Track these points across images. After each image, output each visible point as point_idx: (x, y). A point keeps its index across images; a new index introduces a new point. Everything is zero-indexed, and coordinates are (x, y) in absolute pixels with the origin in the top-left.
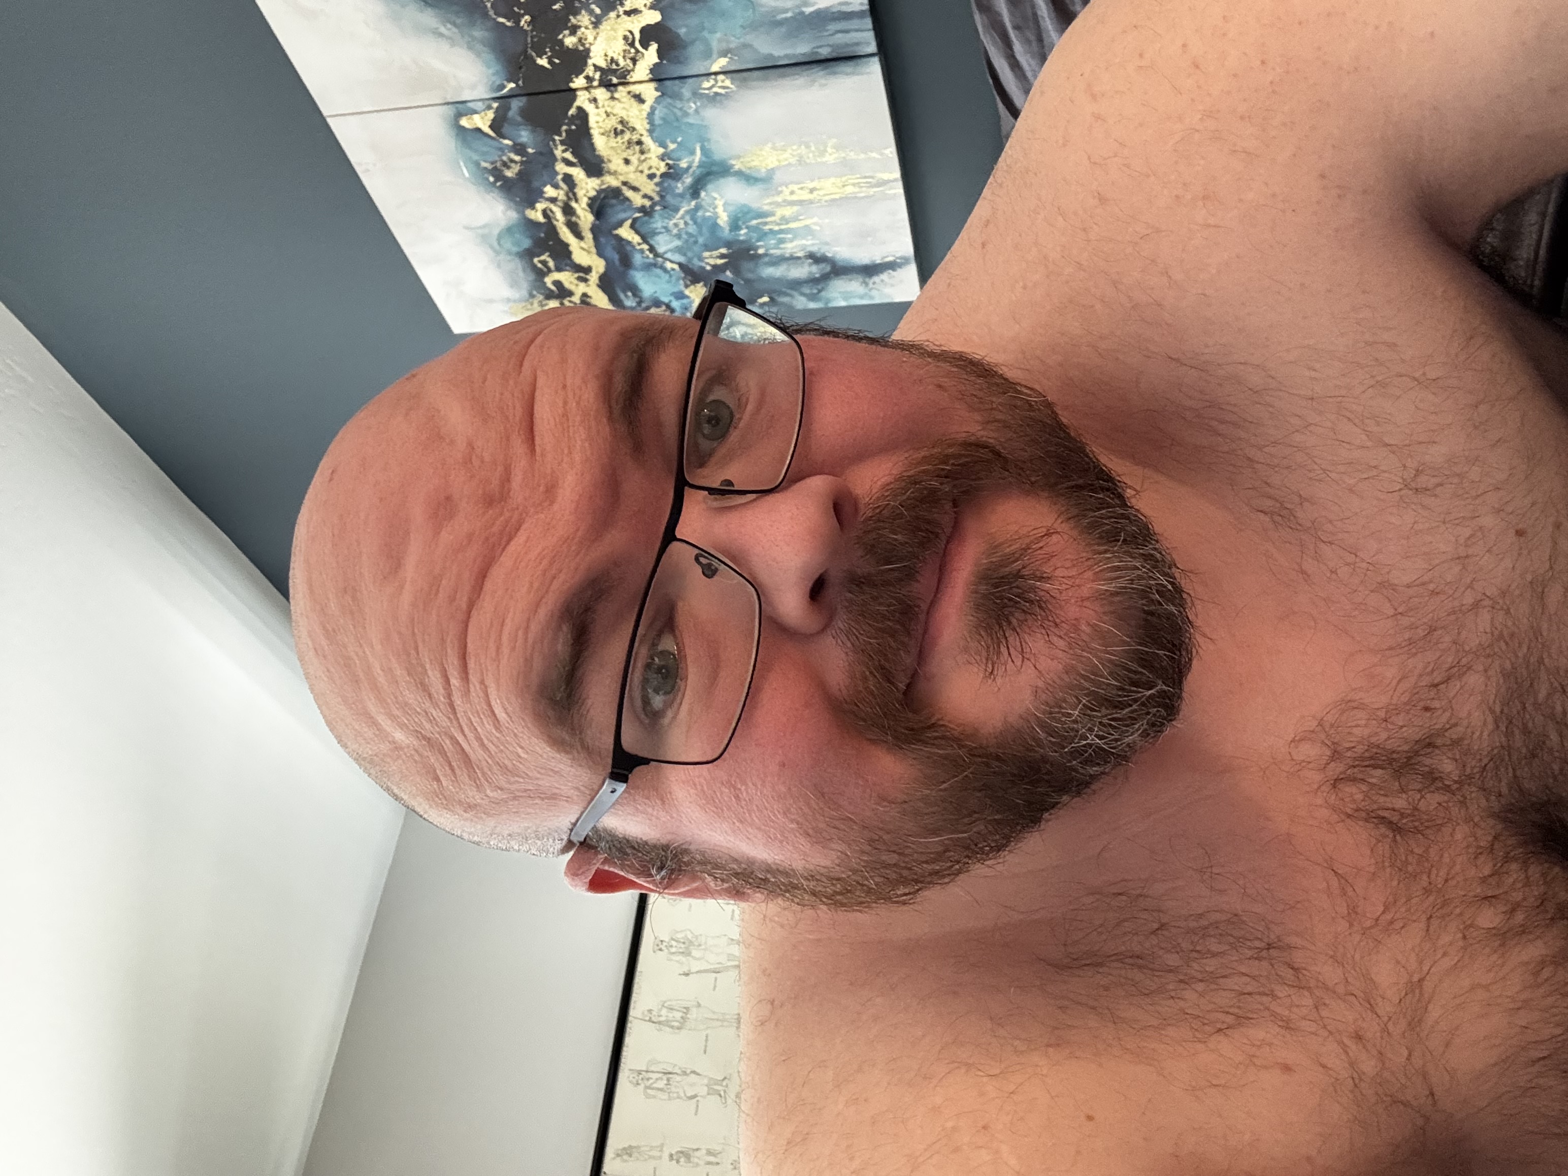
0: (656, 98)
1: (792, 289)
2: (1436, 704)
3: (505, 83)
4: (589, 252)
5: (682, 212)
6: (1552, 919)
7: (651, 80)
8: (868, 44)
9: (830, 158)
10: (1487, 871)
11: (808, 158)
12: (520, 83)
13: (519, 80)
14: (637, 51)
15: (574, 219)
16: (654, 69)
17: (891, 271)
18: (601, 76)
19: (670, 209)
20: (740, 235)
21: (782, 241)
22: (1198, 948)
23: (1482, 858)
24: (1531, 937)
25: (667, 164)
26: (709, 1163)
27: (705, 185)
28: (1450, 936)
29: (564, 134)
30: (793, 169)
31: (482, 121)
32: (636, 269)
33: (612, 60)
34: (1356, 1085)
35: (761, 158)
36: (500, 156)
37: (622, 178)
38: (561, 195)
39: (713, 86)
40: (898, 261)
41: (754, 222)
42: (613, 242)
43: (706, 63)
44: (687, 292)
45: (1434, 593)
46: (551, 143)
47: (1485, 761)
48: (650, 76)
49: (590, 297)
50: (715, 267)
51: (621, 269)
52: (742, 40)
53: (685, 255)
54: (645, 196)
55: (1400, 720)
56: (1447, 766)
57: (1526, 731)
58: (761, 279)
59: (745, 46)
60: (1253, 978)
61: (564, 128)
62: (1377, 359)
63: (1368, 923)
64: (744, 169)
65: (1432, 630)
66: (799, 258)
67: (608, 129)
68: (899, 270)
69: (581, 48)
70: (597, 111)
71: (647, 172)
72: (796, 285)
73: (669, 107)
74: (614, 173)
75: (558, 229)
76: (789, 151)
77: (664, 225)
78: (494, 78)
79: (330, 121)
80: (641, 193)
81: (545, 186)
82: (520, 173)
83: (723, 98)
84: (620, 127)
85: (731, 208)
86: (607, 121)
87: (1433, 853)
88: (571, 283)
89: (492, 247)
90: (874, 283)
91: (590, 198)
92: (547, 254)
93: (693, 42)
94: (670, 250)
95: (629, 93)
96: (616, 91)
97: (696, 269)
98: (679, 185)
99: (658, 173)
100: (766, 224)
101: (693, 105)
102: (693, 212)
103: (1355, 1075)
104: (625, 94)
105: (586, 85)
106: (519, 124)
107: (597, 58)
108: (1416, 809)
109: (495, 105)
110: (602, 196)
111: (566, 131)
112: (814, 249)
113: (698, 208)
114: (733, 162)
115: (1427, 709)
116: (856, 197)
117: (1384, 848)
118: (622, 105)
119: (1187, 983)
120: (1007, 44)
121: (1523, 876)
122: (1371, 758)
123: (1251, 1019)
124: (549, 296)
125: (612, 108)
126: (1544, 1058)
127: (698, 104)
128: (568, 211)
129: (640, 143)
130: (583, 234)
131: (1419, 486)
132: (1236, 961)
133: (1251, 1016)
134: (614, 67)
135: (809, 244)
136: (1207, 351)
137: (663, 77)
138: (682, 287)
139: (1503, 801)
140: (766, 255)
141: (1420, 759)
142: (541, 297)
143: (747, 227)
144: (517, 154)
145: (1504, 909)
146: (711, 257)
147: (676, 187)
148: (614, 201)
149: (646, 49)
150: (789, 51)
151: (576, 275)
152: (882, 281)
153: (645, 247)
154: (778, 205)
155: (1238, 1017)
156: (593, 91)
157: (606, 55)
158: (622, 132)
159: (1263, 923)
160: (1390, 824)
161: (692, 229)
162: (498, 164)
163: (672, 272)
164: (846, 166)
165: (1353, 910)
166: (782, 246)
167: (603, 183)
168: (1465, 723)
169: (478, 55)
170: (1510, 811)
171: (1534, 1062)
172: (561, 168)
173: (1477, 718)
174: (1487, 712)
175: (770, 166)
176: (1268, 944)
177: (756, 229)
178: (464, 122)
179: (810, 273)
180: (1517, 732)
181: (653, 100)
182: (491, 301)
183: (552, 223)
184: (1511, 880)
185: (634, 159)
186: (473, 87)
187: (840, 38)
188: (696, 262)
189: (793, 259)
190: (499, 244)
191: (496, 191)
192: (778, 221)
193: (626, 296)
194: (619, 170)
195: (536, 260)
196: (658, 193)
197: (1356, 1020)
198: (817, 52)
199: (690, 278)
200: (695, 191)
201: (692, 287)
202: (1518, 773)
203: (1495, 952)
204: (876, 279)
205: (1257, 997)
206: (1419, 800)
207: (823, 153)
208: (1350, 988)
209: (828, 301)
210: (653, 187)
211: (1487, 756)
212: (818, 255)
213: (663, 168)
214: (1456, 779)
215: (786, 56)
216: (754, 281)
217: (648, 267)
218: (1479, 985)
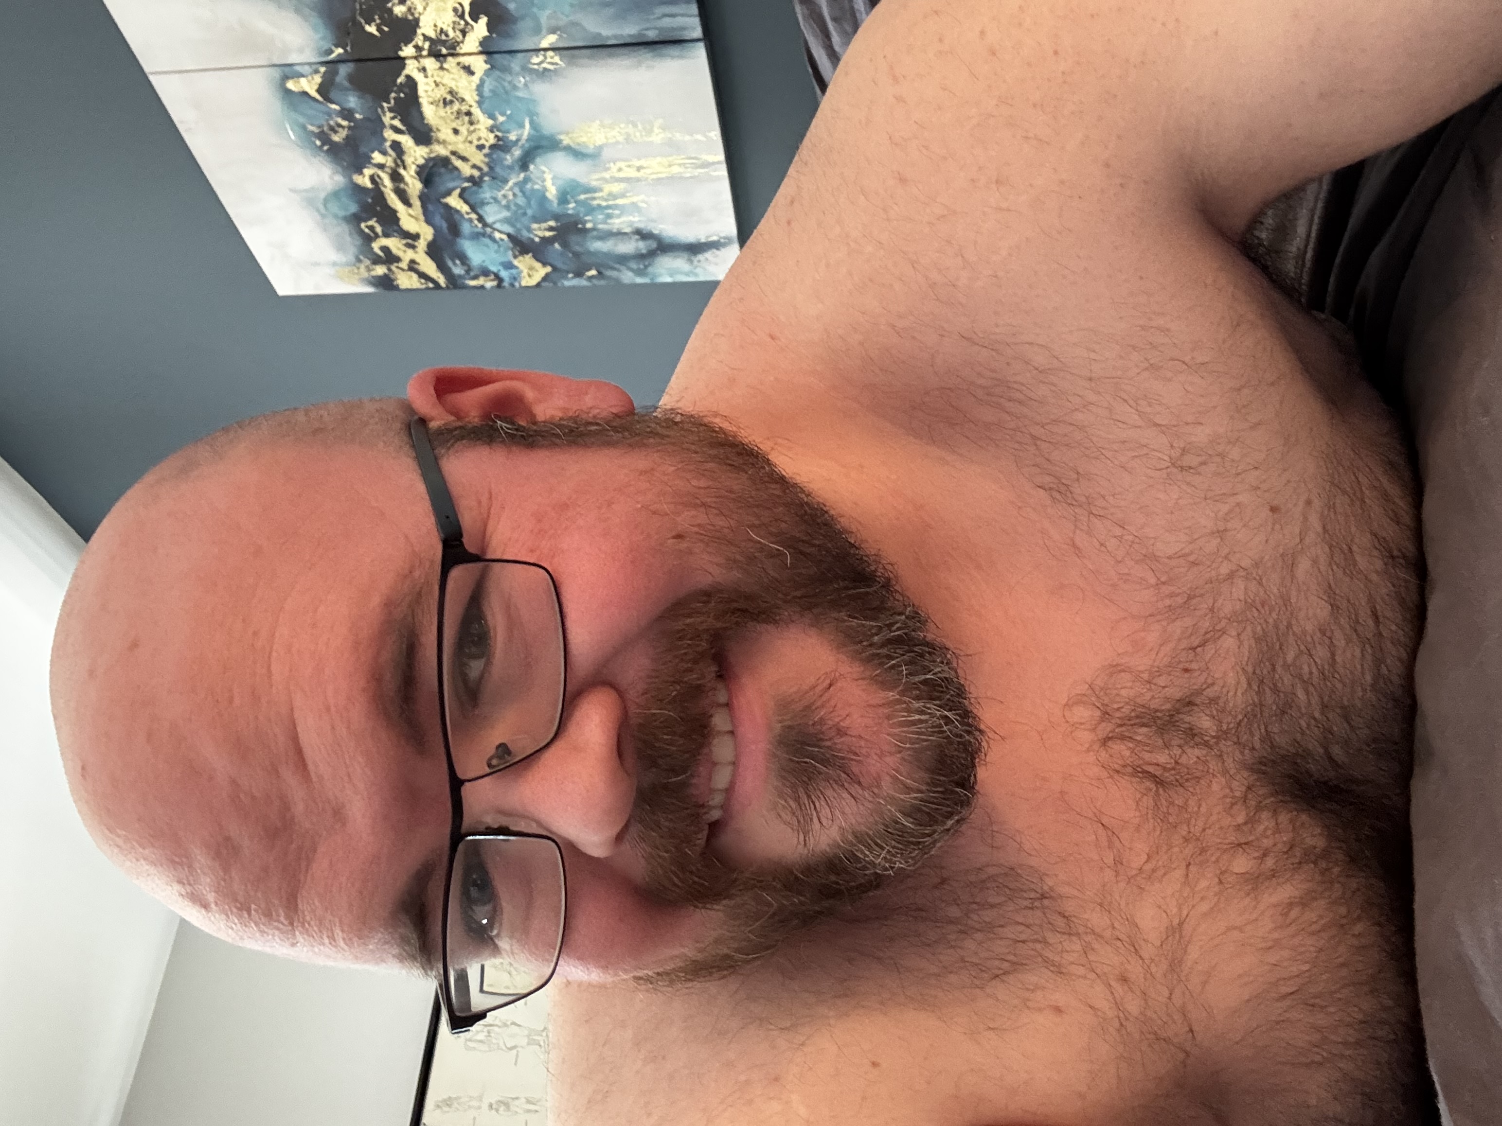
0: (485, 71)
1: (619, 263)
2: (1194, 666)
3: (333, 48)
4: (416, 219)
5: (511, 183)
6: (1300, 863)
7: (481, 53)
8: (694, 29)
9: (658, 137)
10: (1241, 819)
11: (635, 136)
12: (348, 48)
13: (347, 45)
14: (467, 23)
15: (402, 186)
16: (484, 42)
17: (715, 251)
18: (430, 46)
19: (499, 180)
20: (568, 209)
21: (609, 216)
22: (978, 900)
23: (1236, 807)
24: (1281, 880)
25: (496, 136)
26: (529, 1111)
27: (534, 158)
28: (1206, 882)
29: (392, 102)
30: (621, 146)
31: (310, 85)
32: (465, 238)
33: (442, 30)
34: (1121, 1025)
35: (589, 135)
36: (327, 120)
37: (450, 148)
38: (389, 161)
39: (541, 62)
40: (722, 240)
41: (582, 197)
42: (442, 211)
43: (535, 39)
44: (516, 262)
45: (1194, 564)
46: (379, 110)
47: (1240, 717)
48: (480, 48)
49: (418, 264)
50: (543, 239)
51: (450, 237)
52: (571, 18)
53: (513, 226)
54: (474, 166)
55: (1162, 681)
56: (1205, 723)
57: (1275, 690)
58: (589, 253)
59: (574, 24)
60: (1028, 926)
61: (393, 95)
62: (1151, 344)
63: (1134, 872)
64: (572, 144)
65: (1190, 598)
66: (625, 234)
67: (437, 99)
68: (723, 250)
69: (410, 17)
70: (426, 80)
71: (476, 143)
72: (623, 259)
73: (499, 80)
74: (444, 143)
75: (387, 196)
76: (618, 129)
77: (494, 195)
78: (322, 43)
79: (151, 78)
80: (470, 163)
81: (373, 152)
82: (347, 138)
83: (552, 74)
84: (449, 97)
85: (560, 182)
86: (436, 90)
87: (1192, 803)
88: (399, 249)
89: (318, 210)
90: (699, 261)
91: (418, 166)
92: (375, 219)
93: (523, 18)
94: (500, 221)
95: (458, 64)
96: (445, 61)
97: (523, 239)
98: (508, 157)
99: (487, 145)
100: (594, 199)
101: (522, 79)
102: (521, 185)
103: (1121, 1015)
104: (454, 65)
105: (415, 54)
106: (347, 89)
107: (426, 28)
108: (1176, 763)
109: (323, 69)
110: (431, 164)
111: (395, 98)
112: (641, 226)
113: (526, 180)
114: (562, 137)
115: (1186, 670)
116: (681, 178)
117: (1148, 801)
118: (452, 76)
119: (965, 933)
120: (827, 35)
121: (1273, 824)
122: (1137, 717)
123: (1025, 964)
124: (377, 261)
125: (442, 78)
126: (1292, 993)
127: (528, 79)
128: (396, 177)
129: (469, 114)
130: (412, 201)
131: (1184, 464)
132: (1012, 911)
133: (1024, 962)
134: (443, 37)
135: (636, 220)
136: (997, 330)
137: (492, 50)
138: (511, 258)
139: (1256, 755)
140: (594, 229)
141: (1181, 716)
142: (368, 262)
143: (576, 202)
144: (344, 118)
145: (1256, 854)
146: (540, 229)
147: (506, 159)
148: (443, 170)
149: (476, 22)
150: (618, 32)
151: (404, 242)
152: (707, 259)
153: (474, 216)
154: (606, 181)
155: (1013, 963)
156: (422, 60)
157: (435, 26)
158: (451, 102)
159: (1037, 875)
160: (1153, 777)
161: (521, 201)
162: (326, 129)
163: (501, 243)
164: (673, 147)
165: (1118, 862)
166: (609, 221)
167: (431, 151)
168: (1221, 683)
169: (305, 18)
170: (1261, 763)
171: (1284, 997)
172: (390, 135)
173: (1231, 679)
174: (1241, 672)
175: (598, 143)
176: (1042, 895)
177: (584, 203)
178: (291, 85)
179: (637, 248)
180: (1267, 690)
181: (483, 72)
182: (317, 264)
183: (380, 189)
184: (1262, 827)
185: (463, 130)
186: (301, 50)
187: (667, 22)
188: (525, 233)
189: (620, 234)
190: (325, 205)
191: (323, 154)
192: (605, 197)
193: (455, 264)
194: (448, 139)
195: (363, 225)
196: (488, 164)
197: (1122, 964)
198: (644, 35)
199: (518, 248)
200: (524, 164)
201: (521, 258)
202: (1269, 729)
203: (1248, 894)
204: (700, 257)
205: (1031, 944)
206: (1180, 756)
207: (650, 132)
208: (1118, 933)
209: (655, 276)
210: (483, 158)
211: (1241, 713)
212: (644, 232)
213: (492, 140)
214: (1214, 734)
215: (615, 37)
216: (582, 254)
217: (476, 236)
218: (1235, 928)
